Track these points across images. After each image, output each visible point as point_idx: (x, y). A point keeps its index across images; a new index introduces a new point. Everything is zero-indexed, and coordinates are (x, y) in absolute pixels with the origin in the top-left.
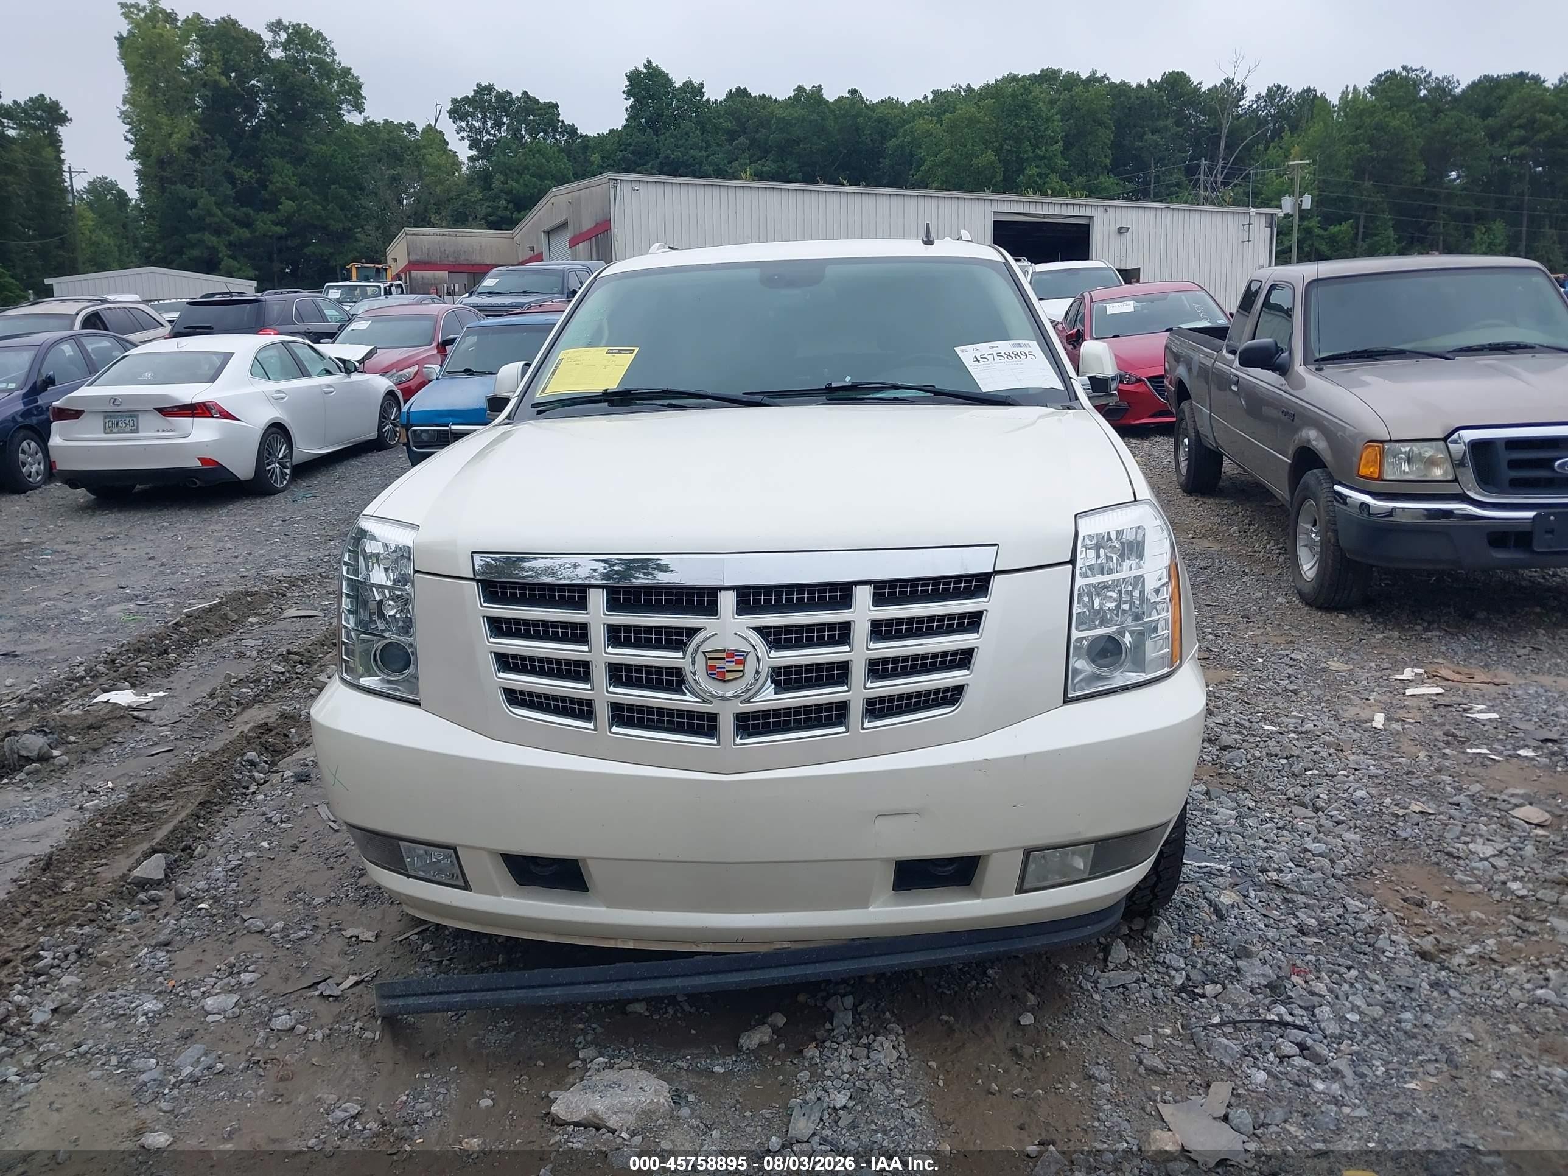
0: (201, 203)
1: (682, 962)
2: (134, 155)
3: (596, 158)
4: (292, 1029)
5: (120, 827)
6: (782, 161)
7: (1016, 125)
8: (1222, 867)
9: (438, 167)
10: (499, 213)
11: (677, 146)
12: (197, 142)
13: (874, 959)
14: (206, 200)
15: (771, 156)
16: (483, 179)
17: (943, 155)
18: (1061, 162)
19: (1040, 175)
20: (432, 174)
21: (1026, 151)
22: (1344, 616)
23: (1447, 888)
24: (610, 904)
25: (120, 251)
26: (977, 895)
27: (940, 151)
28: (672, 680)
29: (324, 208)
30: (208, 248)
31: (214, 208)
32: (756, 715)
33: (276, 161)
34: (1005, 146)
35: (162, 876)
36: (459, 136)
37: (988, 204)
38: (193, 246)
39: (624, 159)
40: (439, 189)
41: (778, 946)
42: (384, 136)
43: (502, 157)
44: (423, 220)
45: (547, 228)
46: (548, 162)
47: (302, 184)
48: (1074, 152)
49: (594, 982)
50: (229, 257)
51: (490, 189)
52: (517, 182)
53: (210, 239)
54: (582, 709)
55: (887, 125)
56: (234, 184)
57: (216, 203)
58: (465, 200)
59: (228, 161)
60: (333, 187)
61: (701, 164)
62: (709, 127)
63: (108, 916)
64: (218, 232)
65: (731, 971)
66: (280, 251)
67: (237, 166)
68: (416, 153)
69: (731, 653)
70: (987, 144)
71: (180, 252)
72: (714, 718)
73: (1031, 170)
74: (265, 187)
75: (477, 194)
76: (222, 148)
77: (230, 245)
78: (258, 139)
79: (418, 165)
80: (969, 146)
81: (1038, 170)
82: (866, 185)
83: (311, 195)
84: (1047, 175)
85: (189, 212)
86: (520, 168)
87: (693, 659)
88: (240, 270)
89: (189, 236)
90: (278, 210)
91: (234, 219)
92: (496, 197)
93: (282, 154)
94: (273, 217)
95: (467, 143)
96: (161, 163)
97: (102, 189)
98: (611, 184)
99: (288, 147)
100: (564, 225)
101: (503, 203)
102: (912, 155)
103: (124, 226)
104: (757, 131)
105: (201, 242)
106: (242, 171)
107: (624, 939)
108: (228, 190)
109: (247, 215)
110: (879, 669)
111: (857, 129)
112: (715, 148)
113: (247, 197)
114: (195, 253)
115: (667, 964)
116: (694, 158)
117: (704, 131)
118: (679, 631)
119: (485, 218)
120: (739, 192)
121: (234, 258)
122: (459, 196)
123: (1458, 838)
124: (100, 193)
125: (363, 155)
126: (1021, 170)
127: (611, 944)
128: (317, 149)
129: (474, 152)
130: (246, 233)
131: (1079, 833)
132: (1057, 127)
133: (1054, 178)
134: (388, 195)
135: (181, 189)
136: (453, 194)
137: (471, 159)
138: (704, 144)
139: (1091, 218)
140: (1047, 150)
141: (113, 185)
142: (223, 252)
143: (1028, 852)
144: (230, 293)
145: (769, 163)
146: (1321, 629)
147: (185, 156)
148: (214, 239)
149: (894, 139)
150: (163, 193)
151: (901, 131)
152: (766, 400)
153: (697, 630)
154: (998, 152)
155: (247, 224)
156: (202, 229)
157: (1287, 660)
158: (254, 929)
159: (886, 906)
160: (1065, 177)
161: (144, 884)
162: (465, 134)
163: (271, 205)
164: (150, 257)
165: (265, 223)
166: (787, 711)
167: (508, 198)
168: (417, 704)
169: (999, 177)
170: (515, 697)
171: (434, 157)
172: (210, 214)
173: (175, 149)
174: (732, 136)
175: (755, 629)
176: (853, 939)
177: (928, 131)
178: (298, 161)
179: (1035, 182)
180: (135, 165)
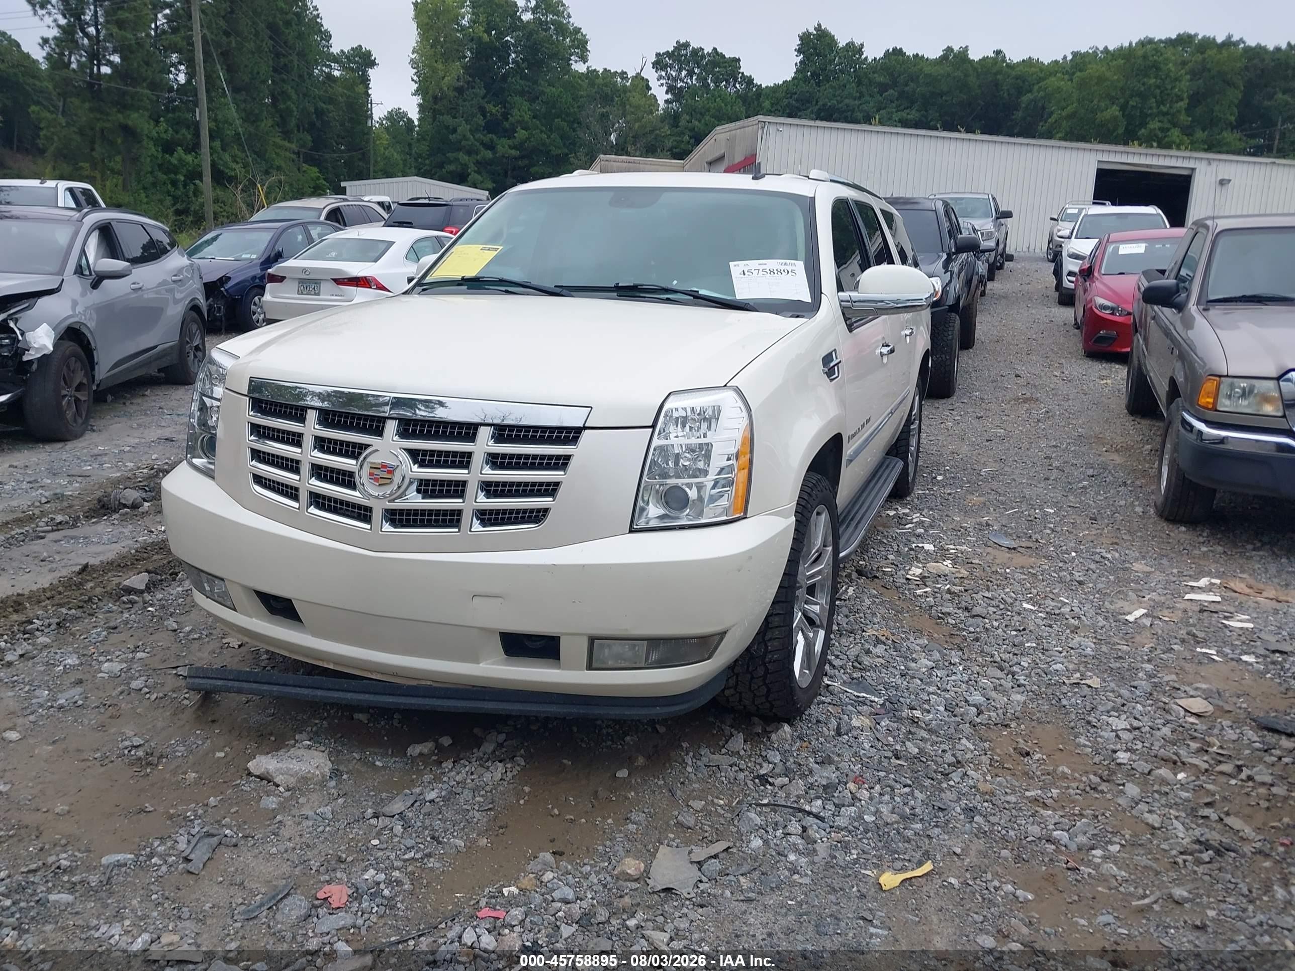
0: (459, 130)
1: (353, 682)
2: (417, 93)
3: (767, 104)
4: (140, 690)
5: (146, 555)
6: (926, 111)
7: (1144, 84)
8: (876, 699)
9: (638, 107)
10: (682, 146)
11: (834, 96)
12: (461, 84)
13: (486, 703)
14: (464, 128)
15: (916, 107)
16: (672, 118)
17: (1070, 109)
18: (1184, 118)
19: (1162, 129)
20: (633, 113)
21: (1151, 108)
22: (1183, 529)
23: (1061, 746)
24: (314, 634)
25: (405, 165)
26: (559, 668)
27: (1068, 106)
28: (346, 479)
29: (549, 137)
30: (462, 164)
31: (468, 134)
32: (401, 512)
33: (517, 99)
34: (1131, 103)
35: (143, 587)
36: (659, 83)
37: (1093, 154)
38: (450, 162)
39: (788, 105)
40: (637, 125)
41: (424, 683)
42: (600, 81)
43: (689, 101)
44: (623, 150)
45: (709, 159)
46: (726, 105)
47: (534, 117)
48: (1199, 111)
49: (300, 687)
50: (475, 172)
51: (677, 126)
52: (700, 121)
53: (463, 157)
54: (291, 492)
55: (1024, 82)
56: (484, 116)
57: (470, 130)
58: (657, 135)
59: (483, 98)
60: (556, 120)
61: (853, 111)
62: (866, 81)
63: (94, 606)
64: (469, 153)
65: (386, 694)
66: (514, 169)
67: (488, 102)
68: (622, 95)
69: (384, 466)
70: (1113, 100)
71: (441, 166)
72: (369, 509)
73: (1154, 125)
74: (507, 119)
75: (666, 129)
76: (480, 89)
77: (477, 163)
78: (506, 82)
79: (623, 105)
80: (1095, 102)
81: (1160, 124)
82: (982, 133)
83: (539, 126)
84: (1168, 130)
85: (451, 137)
86: (703, 111)
87: (361, 466)
88: (482, 182)
89: (449, 155)
90: (514, 137)
91: (483, 144)
92: (682, 134)
93: (522, 93)
94: (510, 142)
95: (665, 88)
96: (436, 99)
97: (396, 117)
98: (760, 125)
99: (527, 89)
100: (721, 158)
101: (686, 138)
102: (1043, 108)
103: (410, 145)
104: (907, 85)
105: (457, 159)
106: (492, 107)
107: (328, 662)
108: (480, 120)
109: (492, 141)
110: (491, 489)
111: (996, 85)
112: (867, 98)
113: (493, 126)
114: (452, 167)
115: (344, 682)
116: (847, 106)
117: (859, 83)
118: (354, 445)
119: (670, 150)
120: (868, 136)
121: (479, 173)
122: (651, 132)
123: (1108, 712)
124: (395, 120)
125: (582, 97)
126: (1143, 124)
127: (320, 664)
128: (548, 90)
129: (669, 96)
130: (489, 154)
131: (627, 630)
132: (1185, 85)
133: (1175, 134)
134: (597, 128)
135: (447, 119)
136: (648, 130)
137: (667, 101)
138: (858, 94)
139: (1193, 170)
140: (1171, 107)
141: (405, 114)
142: (472, 168)
143: (592, 640)
144: (429, 198)
145: (914, 112)
146: (1154, 537)
147: (452, 94)
148: (466, 158)
149: (1029, 95)
150: (434, 120)
151: (1036, 87)
152: (565, 292)
153: (368, 446)
154: (1123, 108)
155: (491, 147)
156: (459, 150)
157: (1097, 558)
158: (170, 628)
159: (498, 665)
160: (1188, 131)
161: (129, 591)
162: (664, 81)
163: (509, 133)
164: (420, 169)
165: (504, 147)
166: (430, 512)
167: (691, 134)
168: (213, 478)
169: (1121, 131)
170: (259, 480)
171: (635, 99)
172: (464, 137)
173: (446, 89)
174: (883, 88)
175: (405, 449)
176: (474, 686)
177: (1059, 88)
178: (533, 99)
179: (1156, 136)
180: (417, 100)
